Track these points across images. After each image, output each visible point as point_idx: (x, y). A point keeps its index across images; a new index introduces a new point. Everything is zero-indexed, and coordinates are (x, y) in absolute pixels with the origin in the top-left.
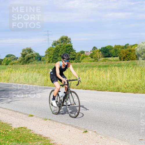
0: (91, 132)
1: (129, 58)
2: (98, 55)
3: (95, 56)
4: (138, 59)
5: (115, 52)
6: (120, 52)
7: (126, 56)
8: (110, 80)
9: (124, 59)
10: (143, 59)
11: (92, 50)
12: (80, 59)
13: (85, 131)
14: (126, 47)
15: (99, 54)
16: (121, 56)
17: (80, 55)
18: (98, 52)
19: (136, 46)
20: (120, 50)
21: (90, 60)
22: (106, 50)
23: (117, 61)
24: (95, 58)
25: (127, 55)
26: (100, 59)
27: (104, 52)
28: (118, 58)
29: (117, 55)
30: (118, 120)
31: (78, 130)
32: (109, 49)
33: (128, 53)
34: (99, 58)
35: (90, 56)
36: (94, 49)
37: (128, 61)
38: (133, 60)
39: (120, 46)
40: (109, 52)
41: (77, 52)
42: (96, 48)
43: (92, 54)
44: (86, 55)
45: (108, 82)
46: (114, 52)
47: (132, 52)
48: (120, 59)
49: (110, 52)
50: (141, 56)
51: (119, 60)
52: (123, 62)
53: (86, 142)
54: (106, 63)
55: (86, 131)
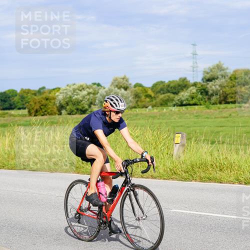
1: (45, 111)
4: (61, 114)
5: (22, 101)
6: (29, 102)
7: (41, 109)
8: (9, 149)
9: (36, 113)
10: (69, 112)
14: (40, 92)
16: (31, 108)
19: (57, 91)
20: (29, 97)
22: (6, 98)
23: (24, 116)
25: (42, 105)
27: (1, 100)
28: (25, 112)
29: (25, 106)
30: (21, 219)
32: (10, 95)
33: (44, 102)
37: (43, 117)
38: (51, 114)
40: (10, 101)
45: (6, 153)
46: (20, 101)
47: (51, 101)
48: (30, 114)
49: (12, 101)
50: (65, 109)
51: (28, 115)
52: (33, 119)
54: (4, 120)
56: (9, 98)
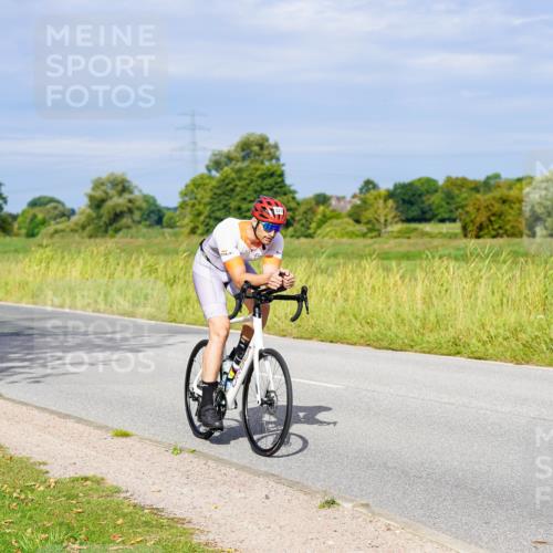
0: (349, 506)
1: (500, 228)
2: (382, 212)
3: (369, 214)
5: (448, 203)
6: (465, 206)
7: (490, 221)
9: (481, 231)
11: (357, 191)
12: (313, 225)
13: (327, 502)
14: (487, 185)
15: (385, 210)
16: (468, 220)
17: (311, 211)
18: (381, 201)
19: (528, 184)
20: (465, 195)
21: (350, 228)
22: (414, 195)
23: (452, 236)
24: (368, 222)
25: (494, 215)
26: (389, 229)
27: (404, 201)
28: (456, 227)
29: (454, 215)
31: (302, 496)
32: (423, 189)
33: (497, 207)
34: (386, 225)
35: (350, 215)
36: (368, 191)
37: (495, 240)
38: (513, 235)
39: (464, 180)
40: (423, 202)
41: (299, 196)
42: (375, 187)
43: (358, 207)
44: (334, 211)
46: (444, 203)
47: (513, 205)
48: (466, 232)
49: (427, 203)
51: (461, 235)
53: (331, 543)
54: (410, 244)
55: (331, 503)
56: (420, 196)
